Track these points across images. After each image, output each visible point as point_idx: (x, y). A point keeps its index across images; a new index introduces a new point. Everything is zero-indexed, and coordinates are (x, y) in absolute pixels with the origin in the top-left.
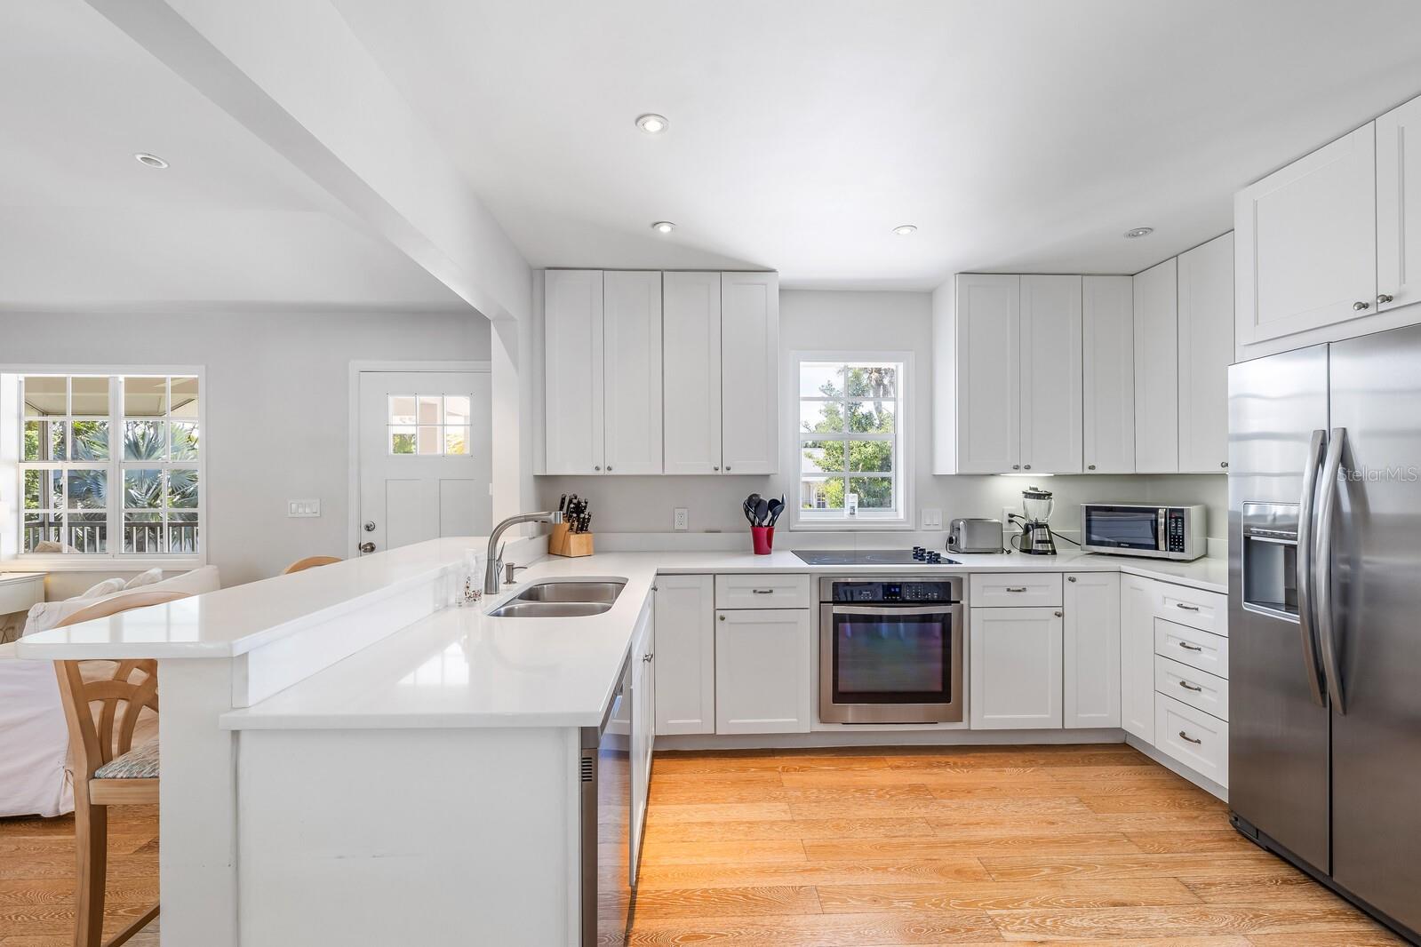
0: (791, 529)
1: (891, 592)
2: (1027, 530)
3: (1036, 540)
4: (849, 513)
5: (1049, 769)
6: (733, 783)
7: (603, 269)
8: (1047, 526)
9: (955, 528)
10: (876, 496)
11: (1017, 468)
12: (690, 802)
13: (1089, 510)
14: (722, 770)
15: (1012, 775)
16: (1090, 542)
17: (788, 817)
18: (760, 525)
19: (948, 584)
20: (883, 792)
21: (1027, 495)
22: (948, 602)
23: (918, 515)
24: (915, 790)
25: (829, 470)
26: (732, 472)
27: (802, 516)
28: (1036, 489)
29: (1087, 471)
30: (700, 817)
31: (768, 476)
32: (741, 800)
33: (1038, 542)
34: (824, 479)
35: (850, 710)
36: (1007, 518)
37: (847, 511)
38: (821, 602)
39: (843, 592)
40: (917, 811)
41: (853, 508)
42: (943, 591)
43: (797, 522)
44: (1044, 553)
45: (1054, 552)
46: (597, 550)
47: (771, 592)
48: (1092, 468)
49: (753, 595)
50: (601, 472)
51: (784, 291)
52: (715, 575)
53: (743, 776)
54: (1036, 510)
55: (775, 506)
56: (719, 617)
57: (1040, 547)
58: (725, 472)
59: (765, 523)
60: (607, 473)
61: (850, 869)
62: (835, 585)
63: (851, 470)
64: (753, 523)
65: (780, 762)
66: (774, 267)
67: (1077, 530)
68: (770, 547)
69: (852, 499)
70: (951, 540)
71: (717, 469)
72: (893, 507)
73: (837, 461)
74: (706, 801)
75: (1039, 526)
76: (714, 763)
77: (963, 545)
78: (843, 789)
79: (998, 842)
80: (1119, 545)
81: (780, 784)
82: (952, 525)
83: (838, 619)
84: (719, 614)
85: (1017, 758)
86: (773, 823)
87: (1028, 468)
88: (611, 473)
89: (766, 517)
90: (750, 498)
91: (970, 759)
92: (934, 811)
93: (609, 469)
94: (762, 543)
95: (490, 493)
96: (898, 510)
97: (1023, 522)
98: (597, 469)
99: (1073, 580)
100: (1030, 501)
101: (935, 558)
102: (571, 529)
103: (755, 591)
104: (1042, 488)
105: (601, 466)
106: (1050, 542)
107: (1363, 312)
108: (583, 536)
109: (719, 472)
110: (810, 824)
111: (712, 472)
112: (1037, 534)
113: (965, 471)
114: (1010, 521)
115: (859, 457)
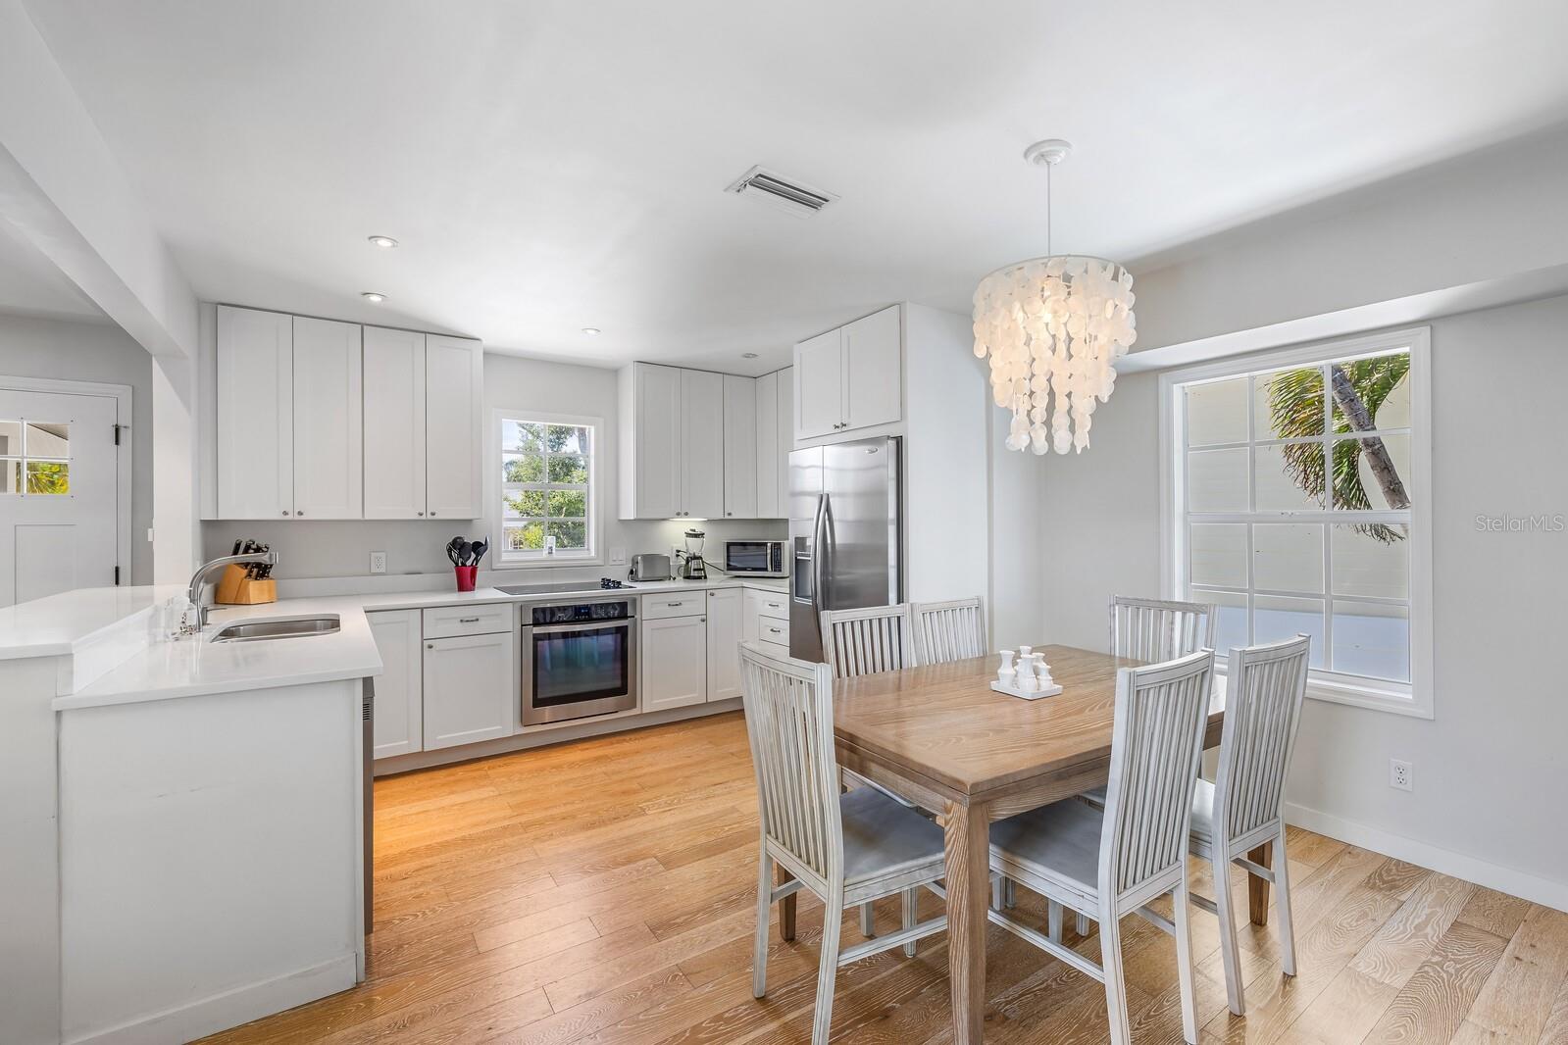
0: (494, 567)
1: (582, 613)
2: (688, 562)
3: (694, 570)
4: (547, 550)
5: (695, 730)
6: (443, 785)
7: (293, 314)
8: (701, 558)
9: (635, 562)
10: (573, 536)
11: (678, 514)
12: (402, 803)
13: (729, 545)
14: (431, 779)
15: (670, 737)
16: (730, 567)
17: (497, 793)
18: (464, 565)
19: (626, 604)
20: (572, 765)
21: (689, 535)
22: (625, 617)
23: (606, 552)
24: (598, 759)
25: (528, 514)
26: (436, 517)
27: (503, 554)
28: (694, 531)
29: (727, 517)
30: (414, 810)
31: (470, 521)
32: (453, 793)
33: (695, 570)
34: (522, 524)
35: (548, 712)
36: (675, 553)
37: (545, 552)
38: (522, 626)
39: (543, 615)
40: (599, 769)
41: (551, 548)
42: (622, 609)
43: (499, 562)
44: (699, 578)
45: (705, 577)
46: (282, 597)
47: (477, 620)
48: (730, 514)
49: (460, 624)
50: (289, 517)
51: (489, 355)
52: (422, 609)
53: (452, 778)
54: (694, 547)
55: (478, 548)
56: (426, 645)
57: (696, 574)
58: (430, 517)
59: (469, 563)
60: (297, 517)
61: (546, 809)
62: (535, 611)
63: (551, 515)
64: (457, 564)
65: (484, 765)
66: (477, 336)
67: (721, 561)
68: (474, 585)
69: (551, 541)
70: (632, 572)
71: (421, 515)
72: (586, 547)
73: (537, 505)
74: (419, 800)
75: (695, 558)
76: (422, 777)
77: (640, 575)
78: (542, 769)
79: (652, 773)
80: (745, 569)
81: (487, 777)
82: (633, 560)
83: (537, 638)
84: (426, 643)
85: (673, 728)
86: (483, 800)
87: (686, 514)
88: (302, 518)
89: (469, 558)
90: (455, 540)
91: (642, 734)
92: (613, 767)
93: (300, 513)
94: (465, 580)
95: (150, 539)
96: (591, 550)
97: (685, 556)
98: (285, 513)
99: (712, 595)
100: (690, 539)
101: (618, 585)
102: (249, 575)
103: (462, 621)
104: (698, 531)
105: (289, 510)
106: (703, 569)
107: (837, 430)
108: (264, 582)
109: (423, 517)
110: (513, 793)
111: (417, 517)
112: (693, 564)
113: (641, 517)
114: (678, 556)
115: (562, 500)
